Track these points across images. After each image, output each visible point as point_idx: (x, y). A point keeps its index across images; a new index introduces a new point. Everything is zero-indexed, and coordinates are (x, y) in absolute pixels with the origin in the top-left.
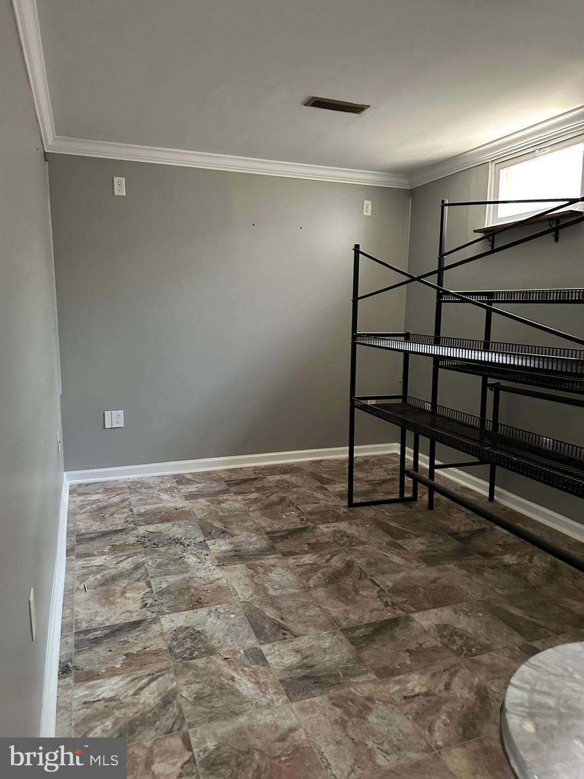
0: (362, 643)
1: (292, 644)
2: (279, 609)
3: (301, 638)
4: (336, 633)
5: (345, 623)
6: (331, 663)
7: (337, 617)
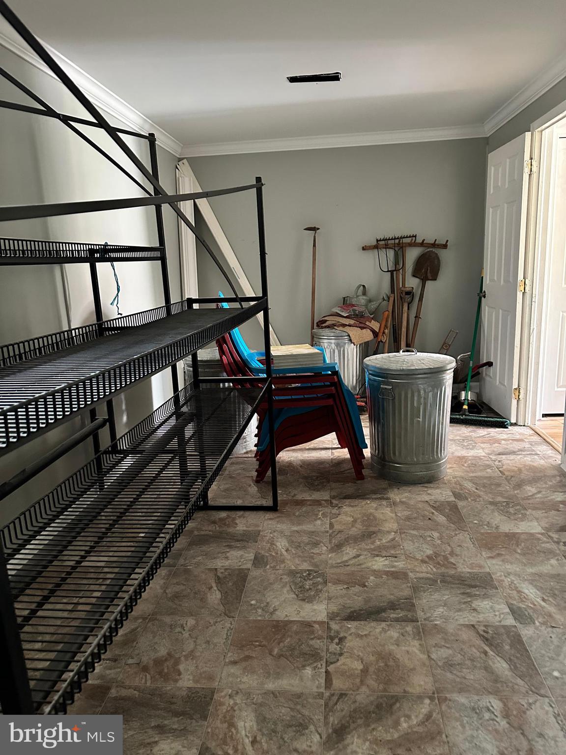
0: (403, 603)
1: (479, 618)
2: (487, 669)
3: (467, 623)
4: (425, 619)
5: (409, 629)
6: (443, 592)
7: (414, 638)
